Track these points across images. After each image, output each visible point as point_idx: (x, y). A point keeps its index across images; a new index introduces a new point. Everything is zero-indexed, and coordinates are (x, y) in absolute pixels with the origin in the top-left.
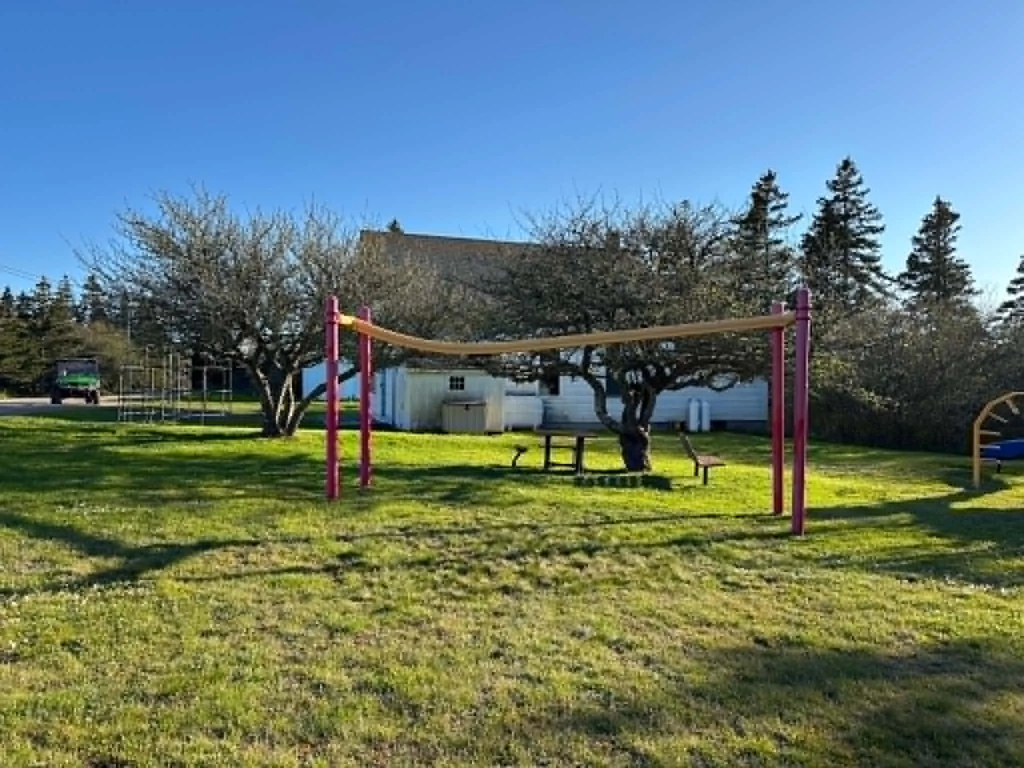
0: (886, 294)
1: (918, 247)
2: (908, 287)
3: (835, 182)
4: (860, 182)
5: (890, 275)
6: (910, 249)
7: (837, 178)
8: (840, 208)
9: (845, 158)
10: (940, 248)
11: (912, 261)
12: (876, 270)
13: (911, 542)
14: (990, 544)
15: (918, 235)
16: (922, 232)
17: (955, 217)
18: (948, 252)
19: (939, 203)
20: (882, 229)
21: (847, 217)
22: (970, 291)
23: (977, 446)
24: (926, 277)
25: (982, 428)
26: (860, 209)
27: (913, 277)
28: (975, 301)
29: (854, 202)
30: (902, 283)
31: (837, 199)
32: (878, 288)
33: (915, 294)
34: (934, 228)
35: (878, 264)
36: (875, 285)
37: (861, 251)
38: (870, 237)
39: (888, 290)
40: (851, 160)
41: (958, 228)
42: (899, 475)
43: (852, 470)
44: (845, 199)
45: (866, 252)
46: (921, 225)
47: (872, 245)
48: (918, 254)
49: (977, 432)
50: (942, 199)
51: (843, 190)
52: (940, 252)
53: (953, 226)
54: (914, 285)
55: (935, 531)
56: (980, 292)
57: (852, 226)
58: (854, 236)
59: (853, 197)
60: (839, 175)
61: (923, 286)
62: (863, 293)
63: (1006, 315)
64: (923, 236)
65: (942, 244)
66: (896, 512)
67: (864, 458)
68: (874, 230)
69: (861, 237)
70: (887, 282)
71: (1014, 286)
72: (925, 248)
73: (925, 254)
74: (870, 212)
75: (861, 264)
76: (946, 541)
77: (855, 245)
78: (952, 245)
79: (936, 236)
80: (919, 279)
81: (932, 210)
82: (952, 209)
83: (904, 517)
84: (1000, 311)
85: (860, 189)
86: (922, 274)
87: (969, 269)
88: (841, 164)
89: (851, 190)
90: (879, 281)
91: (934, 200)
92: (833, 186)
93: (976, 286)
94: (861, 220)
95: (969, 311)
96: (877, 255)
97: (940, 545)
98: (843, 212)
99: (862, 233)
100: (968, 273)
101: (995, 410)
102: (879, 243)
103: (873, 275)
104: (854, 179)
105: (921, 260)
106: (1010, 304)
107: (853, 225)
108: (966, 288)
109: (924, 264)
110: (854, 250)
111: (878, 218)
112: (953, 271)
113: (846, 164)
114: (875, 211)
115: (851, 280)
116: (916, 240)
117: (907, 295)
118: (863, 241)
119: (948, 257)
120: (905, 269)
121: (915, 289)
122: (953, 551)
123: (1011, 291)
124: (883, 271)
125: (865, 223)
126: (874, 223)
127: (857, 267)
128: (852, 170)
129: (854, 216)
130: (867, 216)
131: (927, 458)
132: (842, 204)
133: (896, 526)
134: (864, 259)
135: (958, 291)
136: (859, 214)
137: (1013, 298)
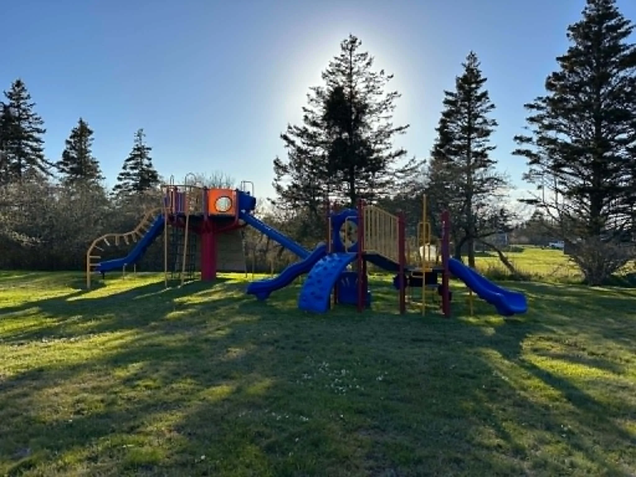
0: (48, 174)
1: (69, 146)
2: (63, 171)
3: (11, 93)
4: (29, 97)
5: (50, 161)
6: (65, 147)
7: (12, 91)
8: (15, 112)
9: (18, 79)
10: (82, 149)
11: (66, 155)
12: (41, 157)
13: (32, 323)
14: (79, 317)
15: (69, 139)
16: (71, 137)
17: (90, 132)
18: (87, 152)
19: (81, 122)
20: (45, 131)
21: (19, 119)
22: (99, 177)
23: (89, 265)
24: (75, 166)
25: (91, 254)
26: (29, 116)
27: (66, 165)
28: (102, 183)
29: (24, 110)
30: (59, 168)
31: (12, 105)
32: (43, 169)
33: (68, 175)
34: (78, 137)
35: (41, 153)
36: (40, 166)
37: (30, 143)
38: (36, 135)
39: (49, 170)
40: (22, 81)
41: (93, 139)
42: (45, 286)
43: (14, 286)
44: (18, 107)
45: (34, 144)
46: (71, 133)
47: (37, 140)
48: (68, 150)
49: (89, 257)
50: (84, 120)
51: (18, 100)
52: (83, 152)
53: (90, 137)
54: (67, 170)
55: (51, 315)
56: (104, 178)
57: (23, 126)
58: (26, 132)
59: (23, 106)
60: (14, 89)
61: (72, 171)
62: (32, 172)
63: (116, 192)
64: (72, 140)
65: (83, 147)
66: (29, 308)
67: (24, 278)
68: (39, 131)
69: (31, 134)
70: (48, 166)
71: (121, 177)
72: (73, 148)
73: (73, 151)
74: (36, 119)
75: (30, 152)
76: (55, 319)
77: (27, 139)
78: (89, 148)
79: (80, 141)
80: (71, 166)
81: (78, 125)
82: (89, 127)
83: (35, 309)
84: (114, 190)
85: (29, 102)
86: (72, 164)
87: (99, 164)
88: (15, 82)
89: (22, 101)
90: (43, 165)
91: (78, 120)
92: (10, 96)
93: (102, 175)
94: (30, 123)
95: (98, 188)
96: (42, 147)
97: (49, 322)
98: (17, 114)
99: (31, 131)
100: (98, 166)
101: (98, 244)
102: (42, 140)
103: (39, 160)
104: (24, 94)
105: (71, 155)
106: (118, 187)
107: (25, 125)
108: (97, 175)
109: (73, 158)
110: (25, 142)
111: (42, 123)
112: (90, 164)
113: (19, 84)
114: (40, 118)
115: (23, 161)
116: (68, 142)
117: (62, 175)
118: (32, 136)
119: (87, 155)
120: (61, 159)
121: (68, 172)
122: (57, 324)
123: (120, 179)
124: (45, 158)
125: (33, 126)
126: (39, 126)
127: (28, 153)
128: (23, 88)
129: (25, 119)
130: (35, 121)
131: (66, 274)
132: (16, 109)
133: (26, 315)
134: (32, 148)
135: (92, 176)
136: (28, 118)
137: (121, 183)
